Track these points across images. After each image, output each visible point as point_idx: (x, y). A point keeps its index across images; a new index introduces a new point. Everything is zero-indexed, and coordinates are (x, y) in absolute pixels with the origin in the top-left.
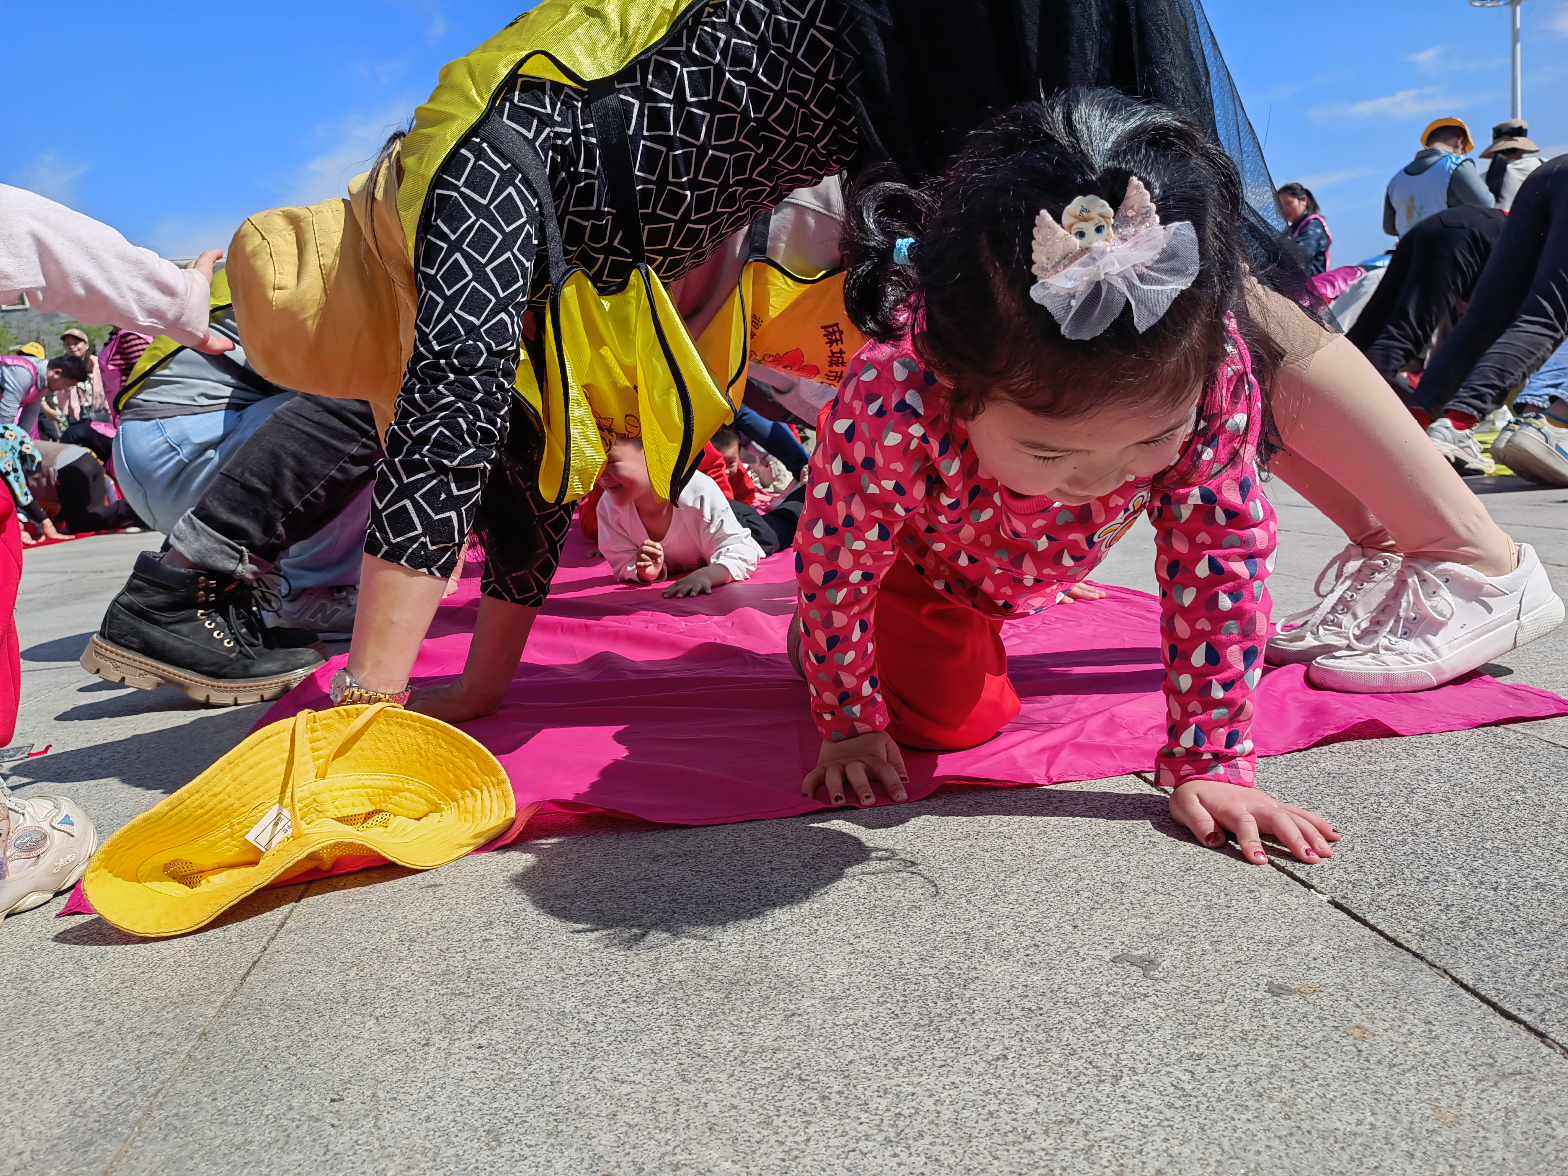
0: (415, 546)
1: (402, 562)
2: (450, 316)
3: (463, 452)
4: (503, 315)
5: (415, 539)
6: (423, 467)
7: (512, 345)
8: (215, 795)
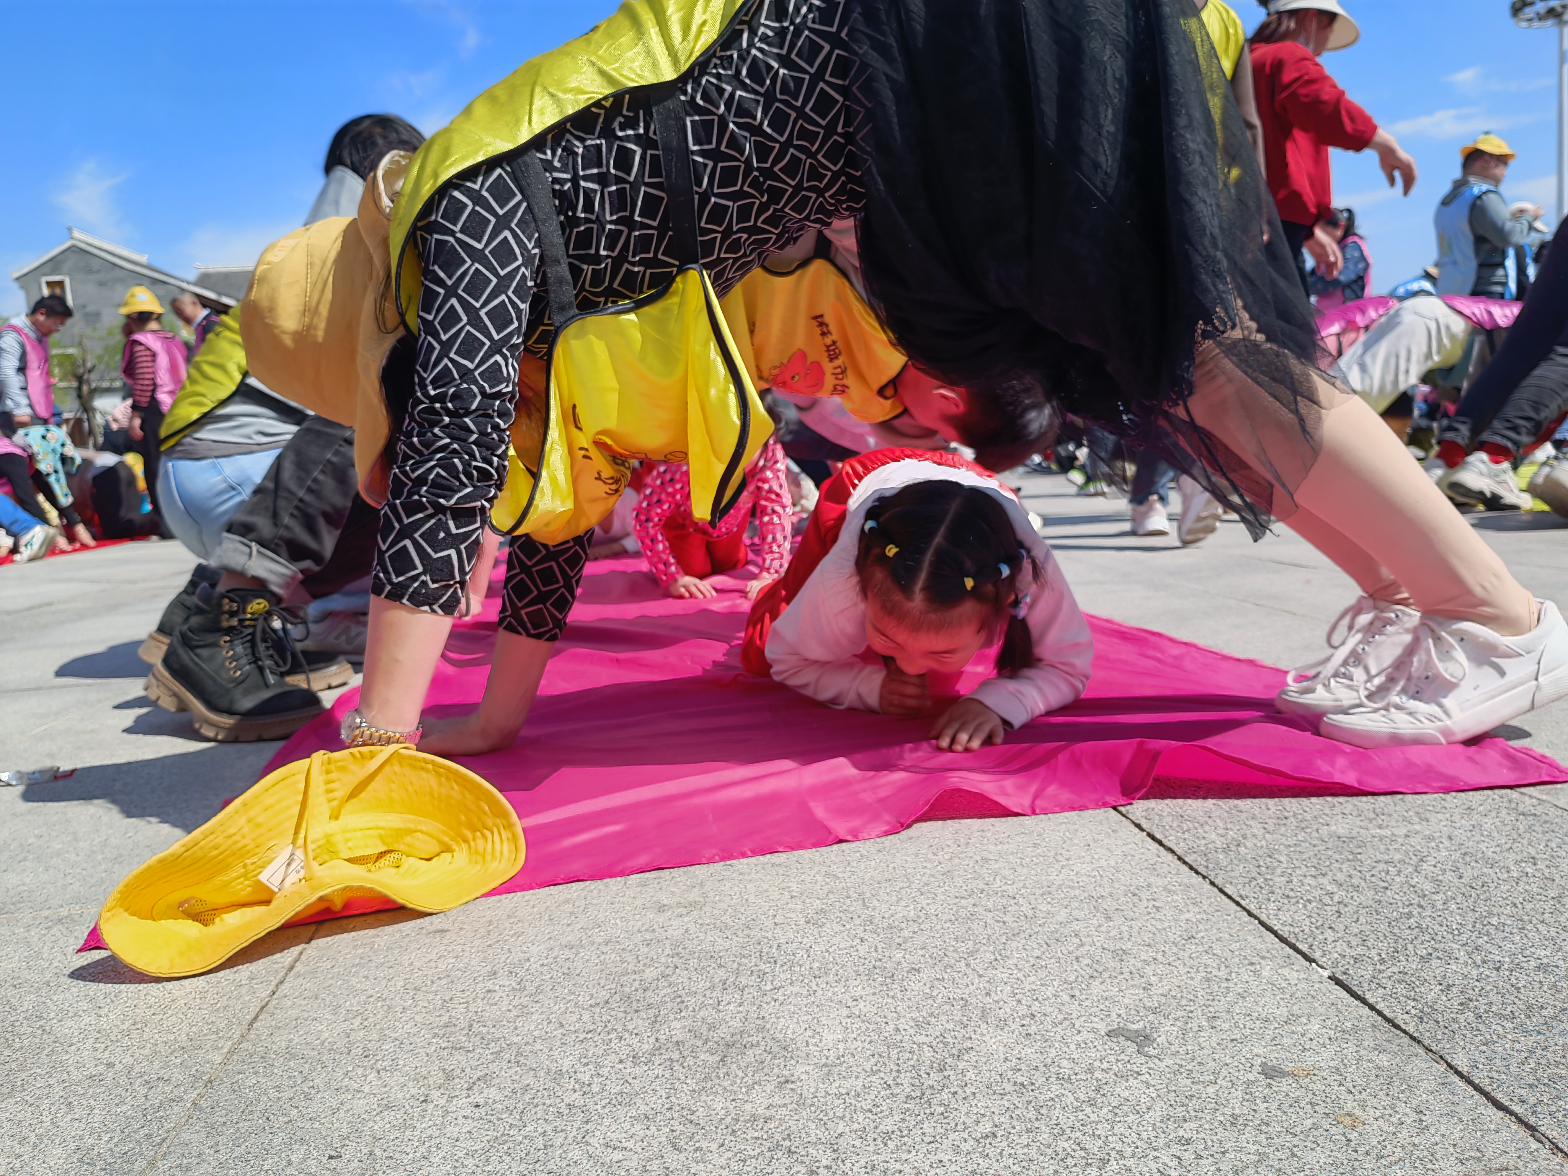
0: (416, 585)
1: (405, 601)
2: (446, 361)
3: (460, 491)
4: (498, 358)
5: (415, 578)
6: (421, 508)
7: (507, 386)
8: (230, 837)
